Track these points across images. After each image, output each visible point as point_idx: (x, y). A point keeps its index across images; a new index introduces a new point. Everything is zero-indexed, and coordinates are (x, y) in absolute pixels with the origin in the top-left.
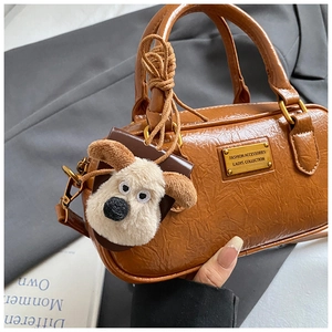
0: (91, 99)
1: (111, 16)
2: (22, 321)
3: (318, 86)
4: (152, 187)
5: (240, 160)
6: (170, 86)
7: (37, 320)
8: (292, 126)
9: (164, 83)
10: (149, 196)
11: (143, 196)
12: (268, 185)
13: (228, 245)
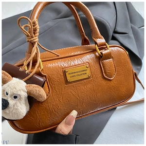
4: (19, 93)
5: (74, 75)
6: (36, 40)
8: (101, 57)
9: (32, 39)
10: (18, 97)
11: (15, 97)
12: (89, 86)
13: (70, 115)
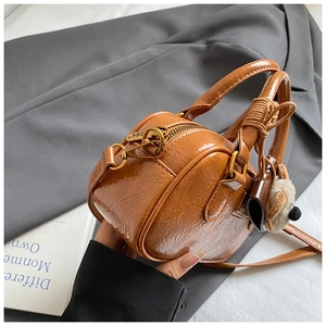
0: (93, 89)
1: (118, 15)
2: (13, 278)
3: (300, 97)
7: (26, 278)
